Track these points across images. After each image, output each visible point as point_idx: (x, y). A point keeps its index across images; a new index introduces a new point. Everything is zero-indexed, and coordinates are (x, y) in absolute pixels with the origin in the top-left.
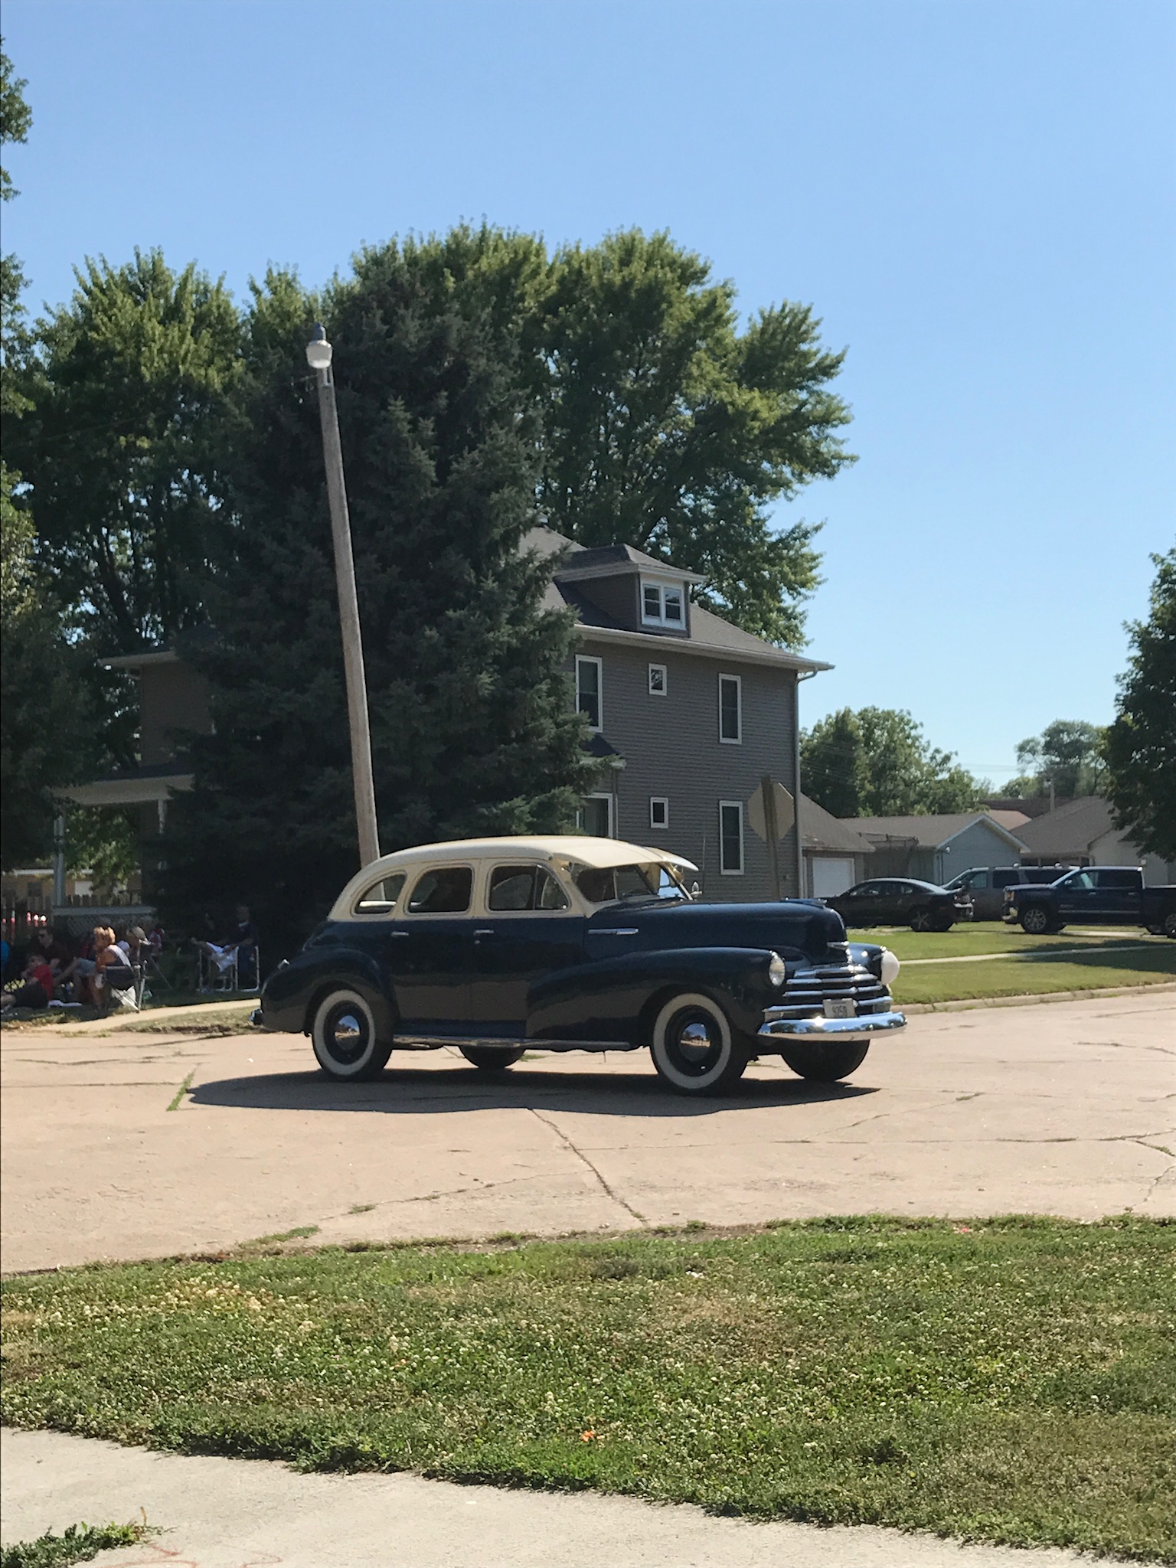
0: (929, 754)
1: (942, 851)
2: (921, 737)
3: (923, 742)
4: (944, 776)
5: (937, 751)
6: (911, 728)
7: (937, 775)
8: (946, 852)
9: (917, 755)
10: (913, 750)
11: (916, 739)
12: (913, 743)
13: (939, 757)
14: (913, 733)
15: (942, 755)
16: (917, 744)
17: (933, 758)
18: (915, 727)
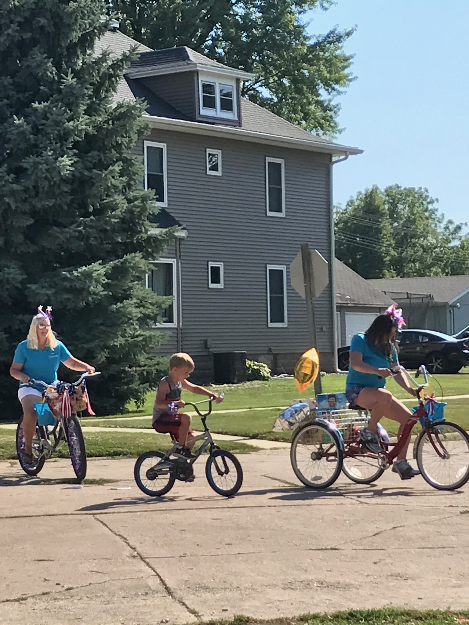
0: (443, 225)
1: (454, 306)
2: (437, 210)
3: (438, 214)
4: (456, 243)
5: (450, 222)
6: (429, 203)
7: (450, 242)
8: (456, 307)
9: (433, 226)
10: (430, 221)
11: (433, 212)
12: (430, 215)
13: (452, 227)
14: (430, 207)
15: (454, 226)
16: (433, 216)
17: (447, 228)
18: (431, 202)
